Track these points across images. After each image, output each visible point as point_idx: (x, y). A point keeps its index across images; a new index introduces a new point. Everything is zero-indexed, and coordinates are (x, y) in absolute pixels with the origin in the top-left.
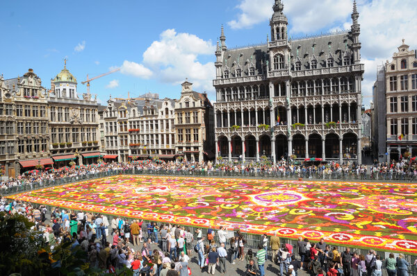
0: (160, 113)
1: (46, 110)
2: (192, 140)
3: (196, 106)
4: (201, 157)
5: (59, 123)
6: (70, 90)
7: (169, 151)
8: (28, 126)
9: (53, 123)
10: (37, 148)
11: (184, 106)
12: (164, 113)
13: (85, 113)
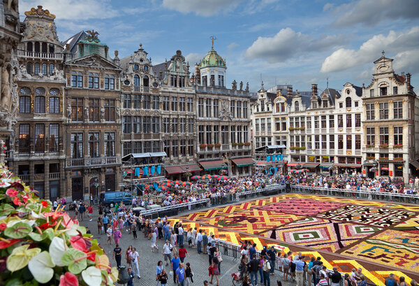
0: (337, 105)
1: (194, 102)
2: (391, 143)
3: (400, 92)
4: (406, 171)
5: (208, 119)
6: (220, 76)
7: (351, 159)
8: (175, 123)
9: (200, 118)
10: (183, 152)
11: (377, 93)
12: (344, 105)
13: (236, 107)
